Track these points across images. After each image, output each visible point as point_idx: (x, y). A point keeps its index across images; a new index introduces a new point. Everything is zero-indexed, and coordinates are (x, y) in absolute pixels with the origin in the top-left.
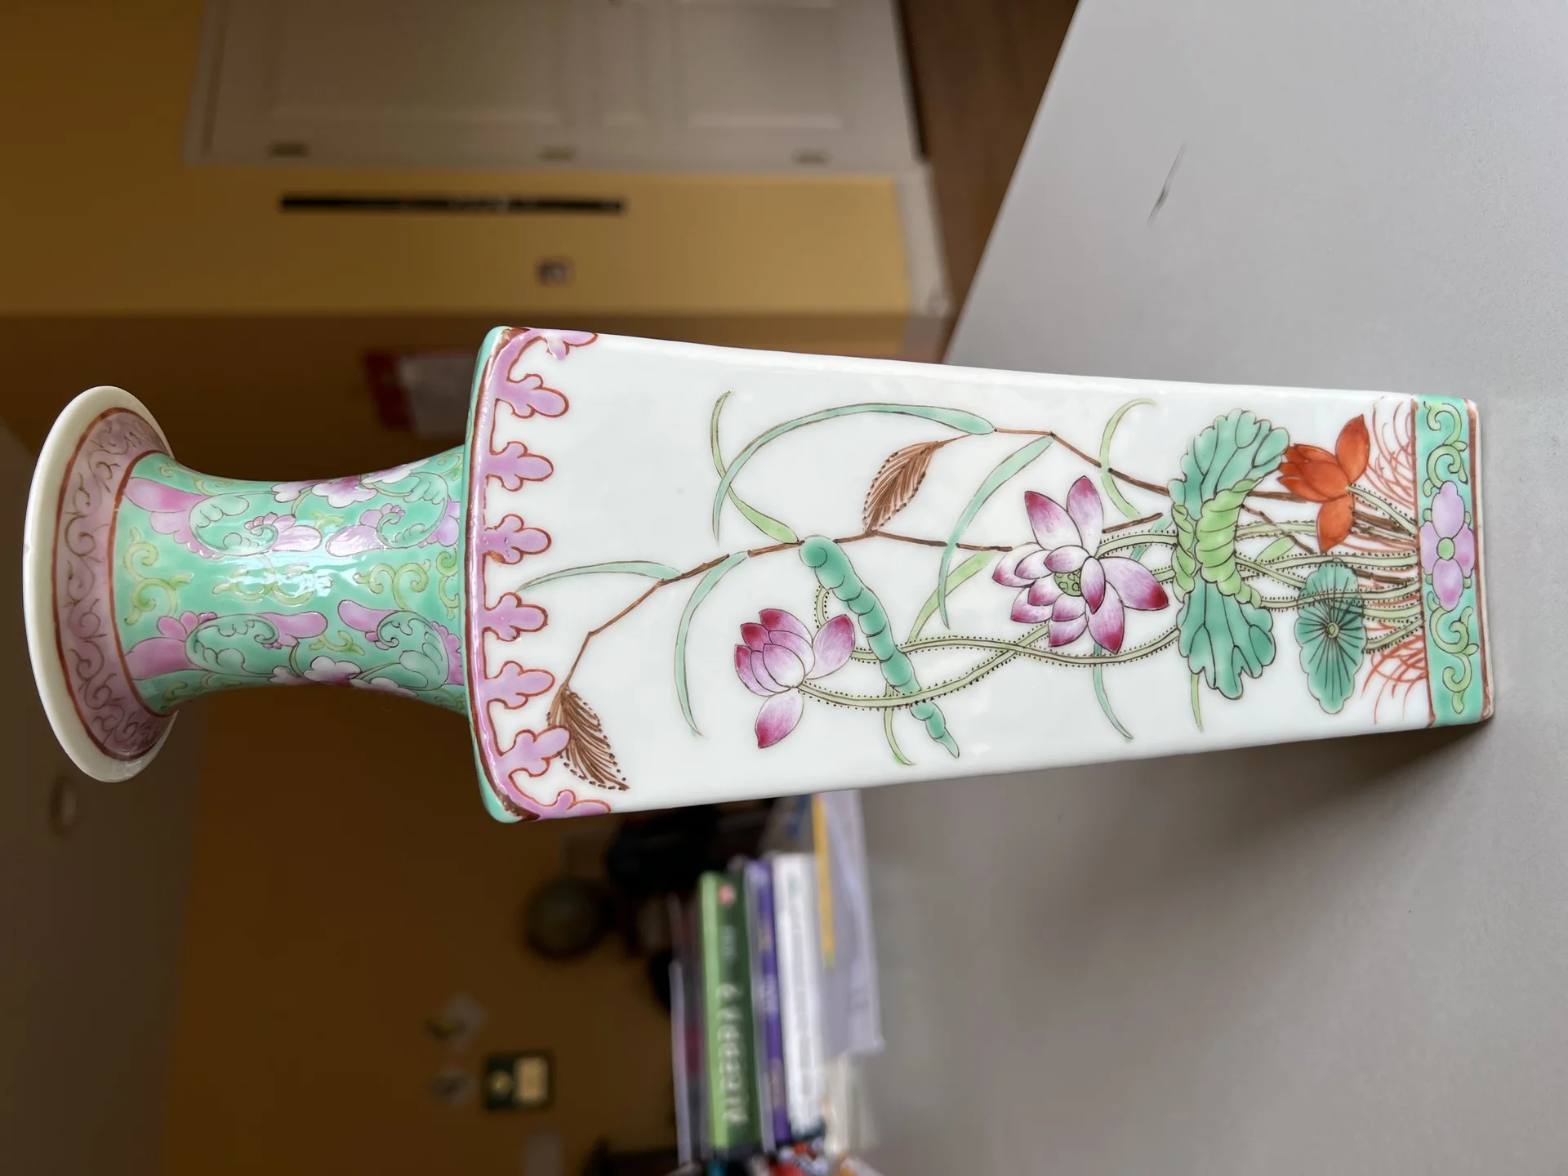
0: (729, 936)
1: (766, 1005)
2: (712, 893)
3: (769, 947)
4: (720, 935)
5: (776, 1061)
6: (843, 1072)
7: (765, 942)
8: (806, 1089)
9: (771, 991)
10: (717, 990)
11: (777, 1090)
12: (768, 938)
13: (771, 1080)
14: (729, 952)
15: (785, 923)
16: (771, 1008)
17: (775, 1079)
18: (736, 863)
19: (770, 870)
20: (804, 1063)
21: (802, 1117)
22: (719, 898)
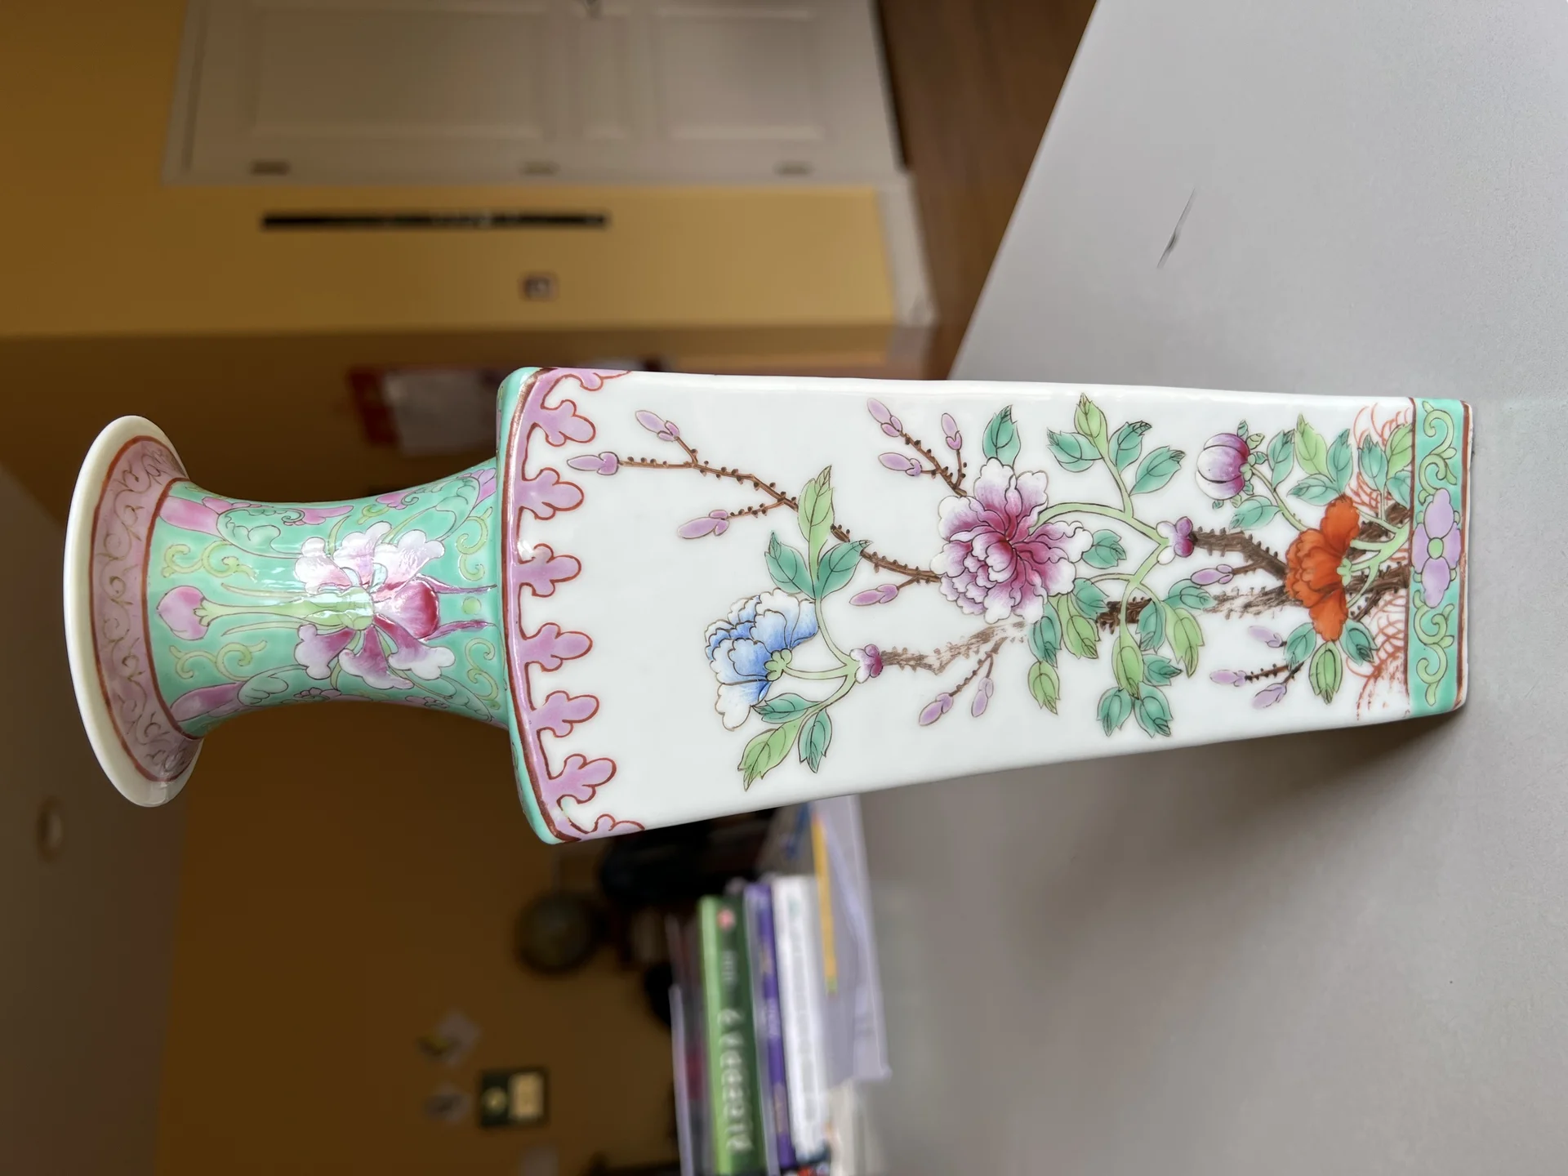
0: (729, 960)
1: (768, 1029)
2: (712, 917)
3: (770, 971)
4: (720, 959)
5: (779, 1086)
6: (848, 1101)
7: (766, 966)
8: (810, 1114)
9: (773, 1016)
10: (718, 1015)
11: (780, 1114)
12: (769, 962)
13: (774, 1104)
14: (730, 977)
15: (785, 946)
16: (774, 1032)
17: (779, 1105)
18: (735, 886)
19: (769, 893)
20: (808, 1087)
21: (806, 1142)
22: (718, 923)
